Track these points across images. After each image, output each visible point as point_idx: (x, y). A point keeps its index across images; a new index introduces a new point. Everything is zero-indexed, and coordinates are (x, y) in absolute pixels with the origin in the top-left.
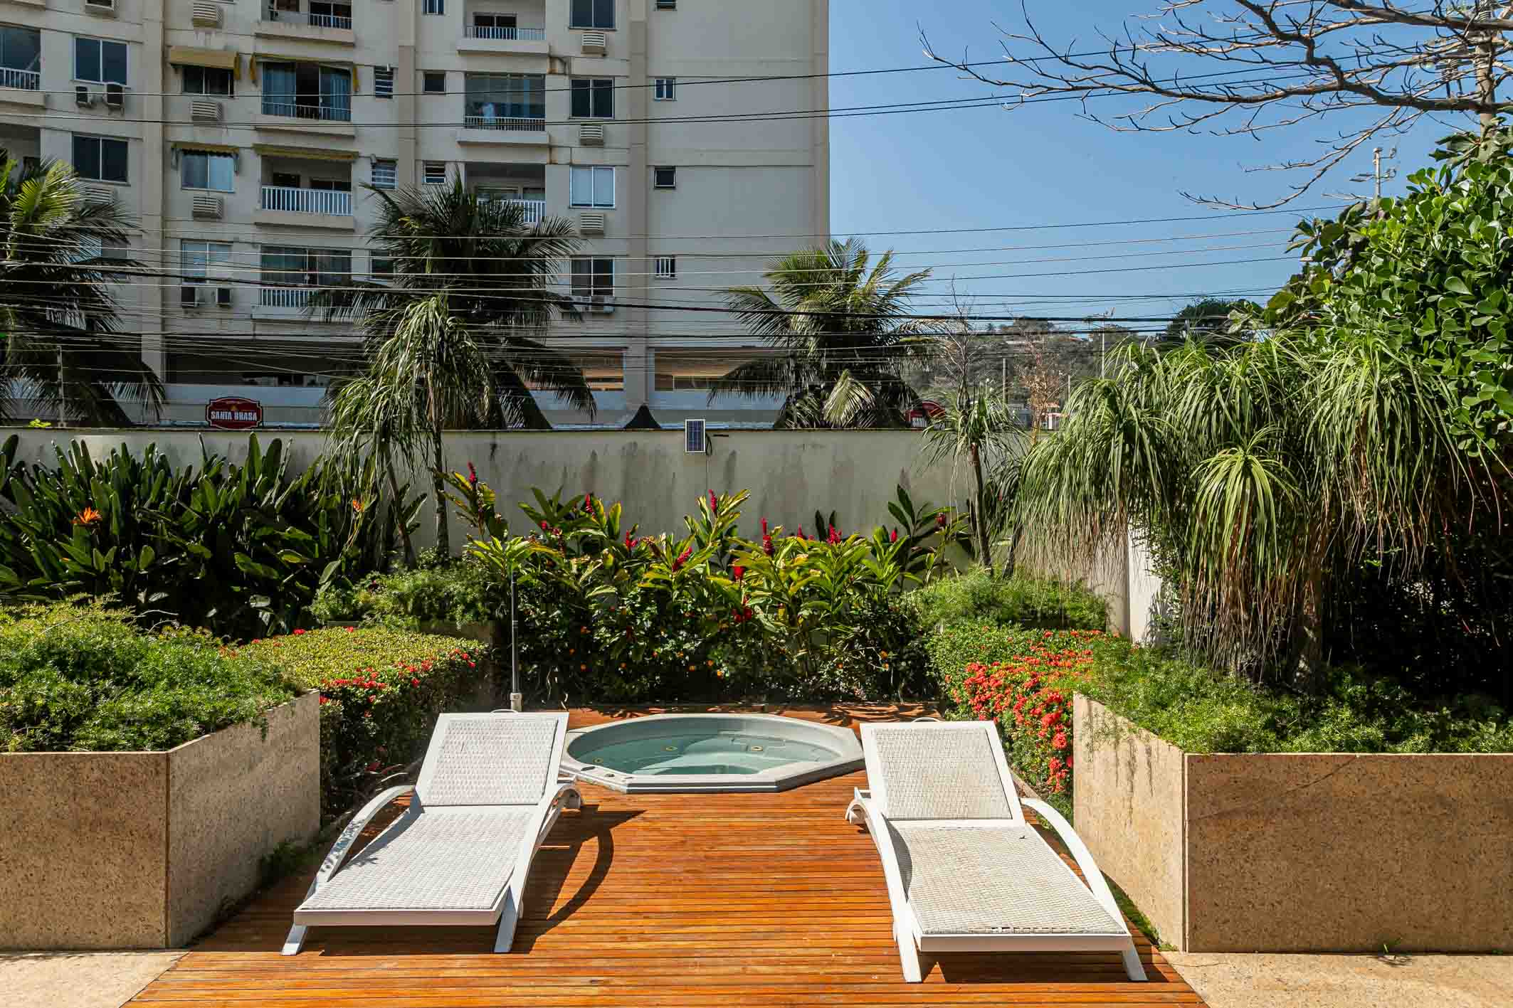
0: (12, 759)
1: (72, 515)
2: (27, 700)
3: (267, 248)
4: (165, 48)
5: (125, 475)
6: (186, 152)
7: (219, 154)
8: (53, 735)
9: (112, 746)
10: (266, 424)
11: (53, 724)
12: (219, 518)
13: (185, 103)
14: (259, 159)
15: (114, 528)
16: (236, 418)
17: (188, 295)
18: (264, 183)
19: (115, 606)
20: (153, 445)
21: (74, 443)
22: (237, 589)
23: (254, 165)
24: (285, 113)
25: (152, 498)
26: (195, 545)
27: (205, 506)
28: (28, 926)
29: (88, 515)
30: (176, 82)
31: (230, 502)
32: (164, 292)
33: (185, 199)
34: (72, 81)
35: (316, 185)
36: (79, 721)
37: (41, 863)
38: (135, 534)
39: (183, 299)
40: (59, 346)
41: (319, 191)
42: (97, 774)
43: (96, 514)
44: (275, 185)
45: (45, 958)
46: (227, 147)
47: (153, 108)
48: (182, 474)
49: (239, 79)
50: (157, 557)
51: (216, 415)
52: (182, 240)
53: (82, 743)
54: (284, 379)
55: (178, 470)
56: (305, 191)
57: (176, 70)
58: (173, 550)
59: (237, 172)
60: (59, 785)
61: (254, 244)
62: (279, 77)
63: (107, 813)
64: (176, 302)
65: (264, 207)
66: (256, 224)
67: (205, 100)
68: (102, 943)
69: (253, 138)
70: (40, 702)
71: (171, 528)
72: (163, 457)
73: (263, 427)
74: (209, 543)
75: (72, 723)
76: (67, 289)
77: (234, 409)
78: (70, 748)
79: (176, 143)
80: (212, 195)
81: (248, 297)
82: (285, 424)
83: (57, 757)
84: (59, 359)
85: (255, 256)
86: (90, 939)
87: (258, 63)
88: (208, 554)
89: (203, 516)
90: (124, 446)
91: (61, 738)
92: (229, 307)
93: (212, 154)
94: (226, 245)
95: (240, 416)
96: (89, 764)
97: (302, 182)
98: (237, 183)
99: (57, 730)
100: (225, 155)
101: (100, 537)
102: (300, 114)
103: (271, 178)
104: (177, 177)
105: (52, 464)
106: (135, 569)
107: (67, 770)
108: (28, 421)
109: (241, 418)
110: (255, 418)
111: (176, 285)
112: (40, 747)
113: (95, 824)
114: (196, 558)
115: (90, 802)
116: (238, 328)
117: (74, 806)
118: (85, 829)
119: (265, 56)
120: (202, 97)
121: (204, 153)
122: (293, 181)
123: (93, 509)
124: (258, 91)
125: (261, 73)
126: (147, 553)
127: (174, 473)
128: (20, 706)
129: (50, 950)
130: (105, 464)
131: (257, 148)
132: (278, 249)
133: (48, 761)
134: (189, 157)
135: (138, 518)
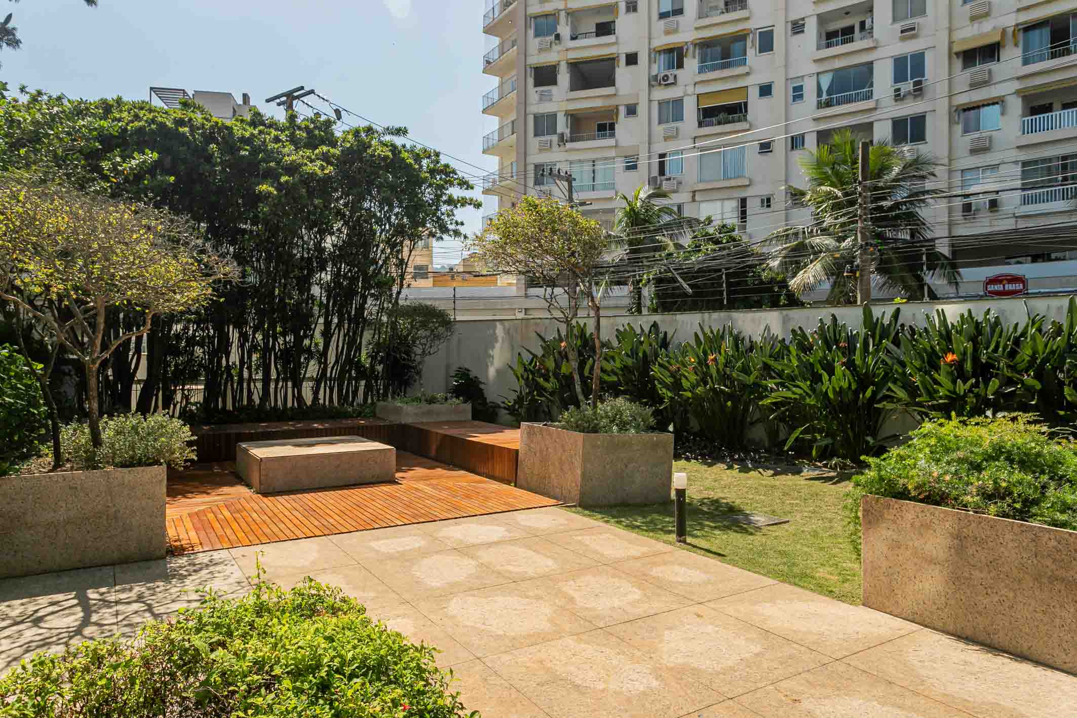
0: (989, 521)
1: (939, 358)
2: (995, 482)
3: (1025, 164)
4: (951, 43)
5: (973, 331)
6: (964, 110)
7: (988, 105)
8: (1015, 508)
9: (1064, 525)
10: (1030, 291)
11: (1014, 502)
12: (1045, 360)
13: (964, 77)
14: (1020, 99)
15: (968, 366)
16: (1006, 288)
17: (967, 208)
18: (1024, 115)
19: (1035, 422)
20: (989, 310)
21: (937, 310)
22: (1062, 413)
23: (1016, 106)
24: (1042, 59)
25: (992, 347)
26: (1029, 379)
27: (1035, 352)
28: (1001, 634)
29: (950, 357)
30: (958, 63)
31: (1054, 348)
32: (950, 210)
33: (964, 142)
34: (892, 86)
35: (1065, 106)
36: (1036, 502)
37: (1011, 595)
38: (984, 371)
39: (963, 211)
40: (924, 249)
41: (1070, 110)
42: (1053, 543)
43: (955, 357)
44: (1032, 115)
45: (1016, 660)
46: (994, 98)
47: (942, 89)
48: (1011, 330)
49: (1004, 47)
50: (1000, 387)
51: (991, 288)
52: (962, 171)
53: (1039, 518)
54: (1035, 259)
55: (1008, 326)
56: (1058, 113)
57: (958, 57)
58: (1010, 382)
59: (1003, 114)
60: (1024, 544)
61: (1016, 162)
62: (1036, 34)
63: (1061, 573)
64: (958, 215)
65: (1024, 133)
66: (1018, 147)
67: (980, 70)
68: (1058, 664)
69: (1017, 85)
70: (1004, 484)
71: (1009, 366)
72: (997, 318)
73: (1027, 294)
74: (1037, 377)
75: (1028, 503)
76: (897, 217)
77: (1005, 282)
78: (1030, 520)
79: (958, 106)
80: (984, 135)
81: (1012, 201)
82: (1042, 290)
83: (1022, 525)
84: (924, 258)
85: (1018, 169)
86: (1047, 658)
87: (1019, 30)
88: (1038, 386)
89: (1033, 357)
90: (970, 311)
91: (1020, 511)
92: (997, 211)
93: (984, 106)
94: (994, 167)
95: (1010, 287)
96: (1047, 536)
97: (1055, 106)
98: (1002, 122)
99: (1018, 506)
100: (994, 104)
101: (958, 372)
102: (1054, 56)
103: (1028, 111)
104: (959, 128)
105: (921, 324)
106: (983, 394)
107: (1030, 536)
108: (893, 299)
109: (1011, 288)
110: (1021, 287)
111: (958, 203)
112: (1005, 515)
113: (1053, 579)
114: (1029, 390)
115: (1049, 562)
116: (1004, 224)
117: (1035, 562)
118: (1045, 580)
119: (1026, 23)
120: (978, 68)
121: (978, 107)
122: (1048, 108)
123: (953, 353)
124: (1018, 52)
125: (1021, 36)
126: (994, 384)
127: (1005, 330)
128: (990, 485)
129: (1018, 656)
130: (956, 324)
131: (1017, 92)
132: (1035, 162)
133: (1015, 527)
134: (967, 113)
135: (984, 359)
